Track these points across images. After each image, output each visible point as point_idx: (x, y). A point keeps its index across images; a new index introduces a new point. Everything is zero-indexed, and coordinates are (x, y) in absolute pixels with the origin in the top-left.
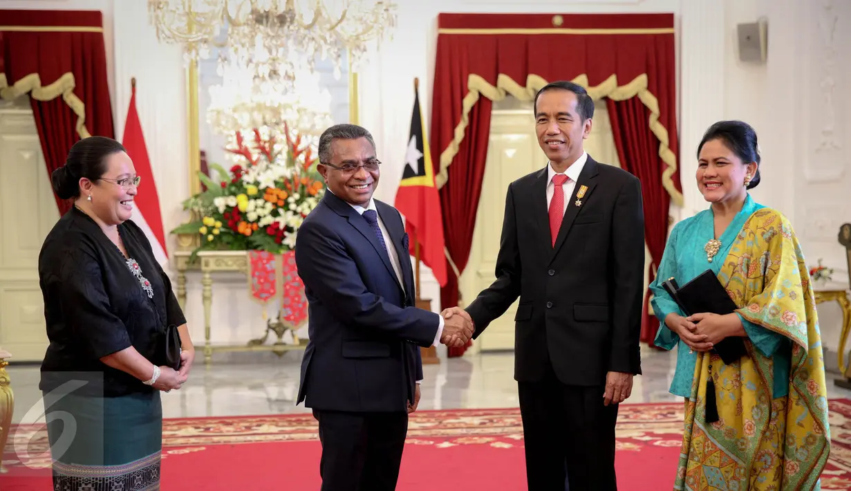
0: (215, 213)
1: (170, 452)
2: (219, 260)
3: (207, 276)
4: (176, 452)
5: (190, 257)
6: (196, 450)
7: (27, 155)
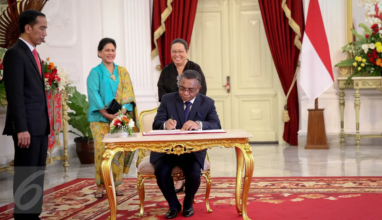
0: (362, 53)
1: (340, 197)
2: (364, 82)
3: (357, 92)
4: (343, 196)
5: (347, 81)
6: (355, 196)
7: (254, 23)
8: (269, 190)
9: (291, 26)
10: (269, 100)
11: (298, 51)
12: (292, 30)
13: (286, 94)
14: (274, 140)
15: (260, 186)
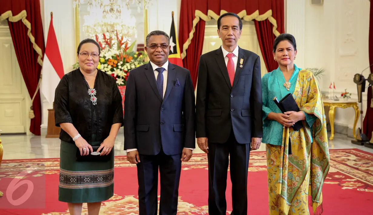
7: (7, 46)
8: (17, 169)
9: (35, 49)
10: (19, 103)
11: (40, 68)
12: (36, 52)
13: (32, 98)
14: (23, 132)
15: (10, 166)
